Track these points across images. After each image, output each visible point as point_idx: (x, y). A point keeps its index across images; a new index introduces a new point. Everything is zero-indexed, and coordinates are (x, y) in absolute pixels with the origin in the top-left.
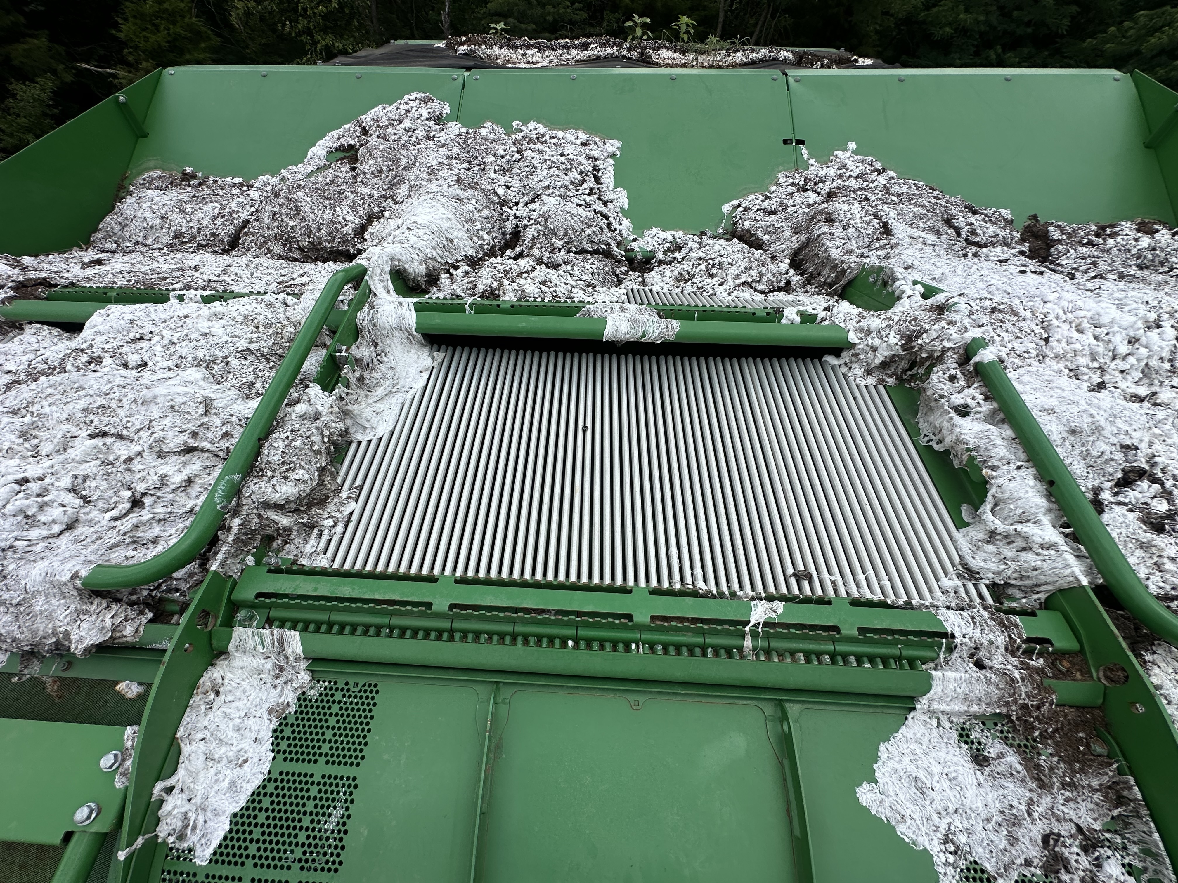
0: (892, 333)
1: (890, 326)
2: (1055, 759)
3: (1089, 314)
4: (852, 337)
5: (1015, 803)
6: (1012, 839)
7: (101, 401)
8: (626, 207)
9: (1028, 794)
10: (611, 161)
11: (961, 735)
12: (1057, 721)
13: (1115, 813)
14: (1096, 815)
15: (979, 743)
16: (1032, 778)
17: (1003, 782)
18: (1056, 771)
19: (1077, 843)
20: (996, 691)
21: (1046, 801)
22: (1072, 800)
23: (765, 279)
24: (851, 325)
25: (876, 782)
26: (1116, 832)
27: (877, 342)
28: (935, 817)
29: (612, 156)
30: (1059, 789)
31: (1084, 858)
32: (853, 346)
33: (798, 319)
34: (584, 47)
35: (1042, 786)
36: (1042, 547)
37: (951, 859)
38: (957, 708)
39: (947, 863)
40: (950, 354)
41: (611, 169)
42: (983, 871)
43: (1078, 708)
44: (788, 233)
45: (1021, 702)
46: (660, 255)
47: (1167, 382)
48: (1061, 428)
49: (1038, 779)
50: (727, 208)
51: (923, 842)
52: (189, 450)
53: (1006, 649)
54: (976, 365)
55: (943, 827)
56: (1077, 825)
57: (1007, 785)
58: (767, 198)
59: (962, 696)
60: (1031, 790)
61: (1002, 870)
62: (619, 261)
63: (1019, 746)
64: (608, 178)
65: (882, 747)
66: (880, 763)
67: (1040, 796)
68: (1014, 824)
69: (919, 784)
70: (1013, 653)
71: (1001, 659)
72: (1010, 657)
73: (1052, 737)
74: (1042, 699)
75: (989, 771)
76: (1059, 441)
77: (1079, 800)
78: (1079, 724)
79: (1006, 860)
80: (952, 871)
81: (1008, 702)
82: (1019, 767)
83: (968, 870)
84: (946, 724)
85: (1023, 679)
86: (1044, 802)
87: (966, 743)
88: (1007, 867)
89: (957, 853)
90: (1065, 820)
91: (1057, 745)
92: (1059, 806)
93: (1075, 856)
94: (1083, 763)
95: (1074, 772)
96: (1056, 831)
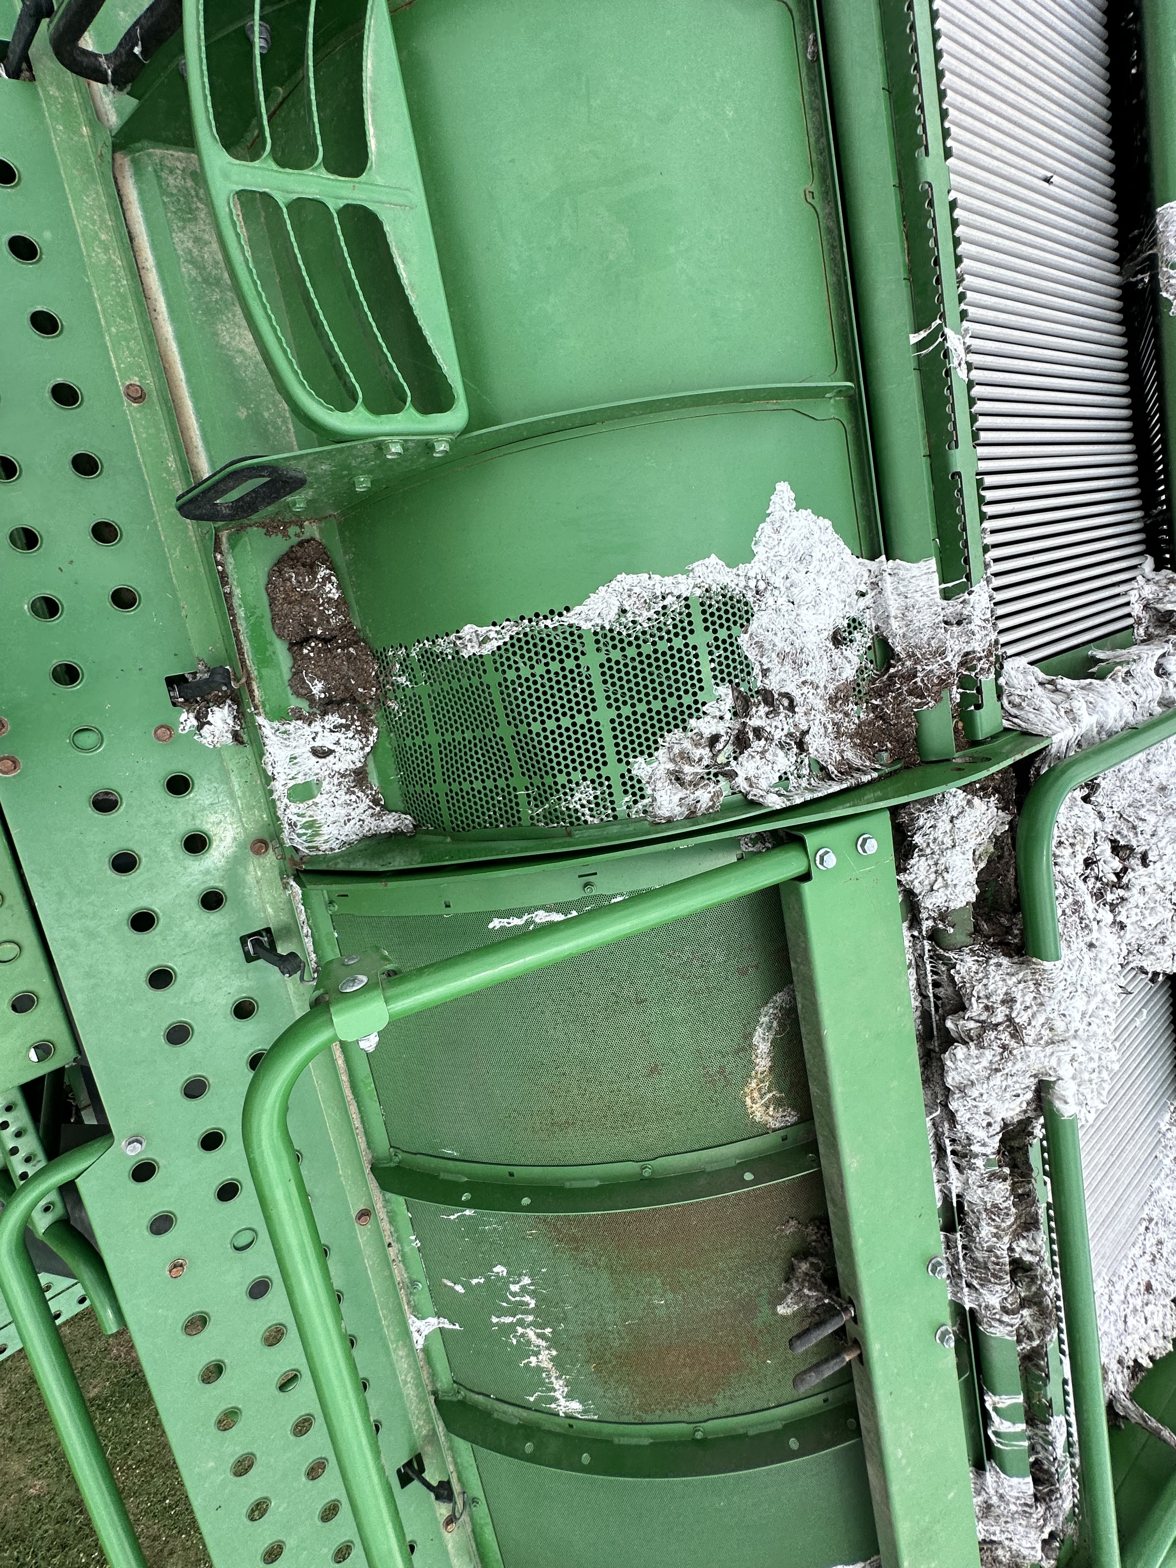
2: (857, 721)
5: (811, 669)
6: (783, 656)
9: (821, 685)
11: (854, 620)
12: (897, 717)
14: (821, 751)
15: (851, 641)
16: (838, 689)
17: (825, 660)
18: (847, 720)
19: (792, 730)
20: (925, 638)
21: (820, 705)
22: (825, 732)
25: (797, 509)
26: (811, 770)
28: (783, 572)
30: (833, 719)
31: (783, 733)
35: (833, 700)
36: (1068, 712)
37: (752, 584)
38: (891, 602)
39: (747, 578)
42: (748, 620)
43: (917, 739)
45: (919, 668)
49: (836, 697)
51: (760, 552)
53: (967, 654)
55: (777, 581)
56: (808, 732)
59: (910, 602)
60: (825, 687)
61: (756, 639)
63: (858, 685)
65: (827, 523)
66: (813, 517)
67: (822, 697)
68: (794, 662)
69: (808, 558)
70: (961, 664)
71: (956, 648)
72: (958, 659)
73: (876, 717)
74: (928, 689)
75: (831, 646)
76: (1147, 776)
77: (828, 739)
78: (901, 742)
79: (766, 645)
80: (742, 584)
81: (914, 655)
82: (844, 676)
83: (746, 604)
84: (863, 603)
85: (948, 663)
86: (818, 701)
87: (849, 626)
88: (760, 645)
89: (757, 593)
90: (808, 721)
91: (871, 723)
92: (819, 716)
93: (780, 727)
94: (862, 746)
95: (851, 738)
96: (797, 710)
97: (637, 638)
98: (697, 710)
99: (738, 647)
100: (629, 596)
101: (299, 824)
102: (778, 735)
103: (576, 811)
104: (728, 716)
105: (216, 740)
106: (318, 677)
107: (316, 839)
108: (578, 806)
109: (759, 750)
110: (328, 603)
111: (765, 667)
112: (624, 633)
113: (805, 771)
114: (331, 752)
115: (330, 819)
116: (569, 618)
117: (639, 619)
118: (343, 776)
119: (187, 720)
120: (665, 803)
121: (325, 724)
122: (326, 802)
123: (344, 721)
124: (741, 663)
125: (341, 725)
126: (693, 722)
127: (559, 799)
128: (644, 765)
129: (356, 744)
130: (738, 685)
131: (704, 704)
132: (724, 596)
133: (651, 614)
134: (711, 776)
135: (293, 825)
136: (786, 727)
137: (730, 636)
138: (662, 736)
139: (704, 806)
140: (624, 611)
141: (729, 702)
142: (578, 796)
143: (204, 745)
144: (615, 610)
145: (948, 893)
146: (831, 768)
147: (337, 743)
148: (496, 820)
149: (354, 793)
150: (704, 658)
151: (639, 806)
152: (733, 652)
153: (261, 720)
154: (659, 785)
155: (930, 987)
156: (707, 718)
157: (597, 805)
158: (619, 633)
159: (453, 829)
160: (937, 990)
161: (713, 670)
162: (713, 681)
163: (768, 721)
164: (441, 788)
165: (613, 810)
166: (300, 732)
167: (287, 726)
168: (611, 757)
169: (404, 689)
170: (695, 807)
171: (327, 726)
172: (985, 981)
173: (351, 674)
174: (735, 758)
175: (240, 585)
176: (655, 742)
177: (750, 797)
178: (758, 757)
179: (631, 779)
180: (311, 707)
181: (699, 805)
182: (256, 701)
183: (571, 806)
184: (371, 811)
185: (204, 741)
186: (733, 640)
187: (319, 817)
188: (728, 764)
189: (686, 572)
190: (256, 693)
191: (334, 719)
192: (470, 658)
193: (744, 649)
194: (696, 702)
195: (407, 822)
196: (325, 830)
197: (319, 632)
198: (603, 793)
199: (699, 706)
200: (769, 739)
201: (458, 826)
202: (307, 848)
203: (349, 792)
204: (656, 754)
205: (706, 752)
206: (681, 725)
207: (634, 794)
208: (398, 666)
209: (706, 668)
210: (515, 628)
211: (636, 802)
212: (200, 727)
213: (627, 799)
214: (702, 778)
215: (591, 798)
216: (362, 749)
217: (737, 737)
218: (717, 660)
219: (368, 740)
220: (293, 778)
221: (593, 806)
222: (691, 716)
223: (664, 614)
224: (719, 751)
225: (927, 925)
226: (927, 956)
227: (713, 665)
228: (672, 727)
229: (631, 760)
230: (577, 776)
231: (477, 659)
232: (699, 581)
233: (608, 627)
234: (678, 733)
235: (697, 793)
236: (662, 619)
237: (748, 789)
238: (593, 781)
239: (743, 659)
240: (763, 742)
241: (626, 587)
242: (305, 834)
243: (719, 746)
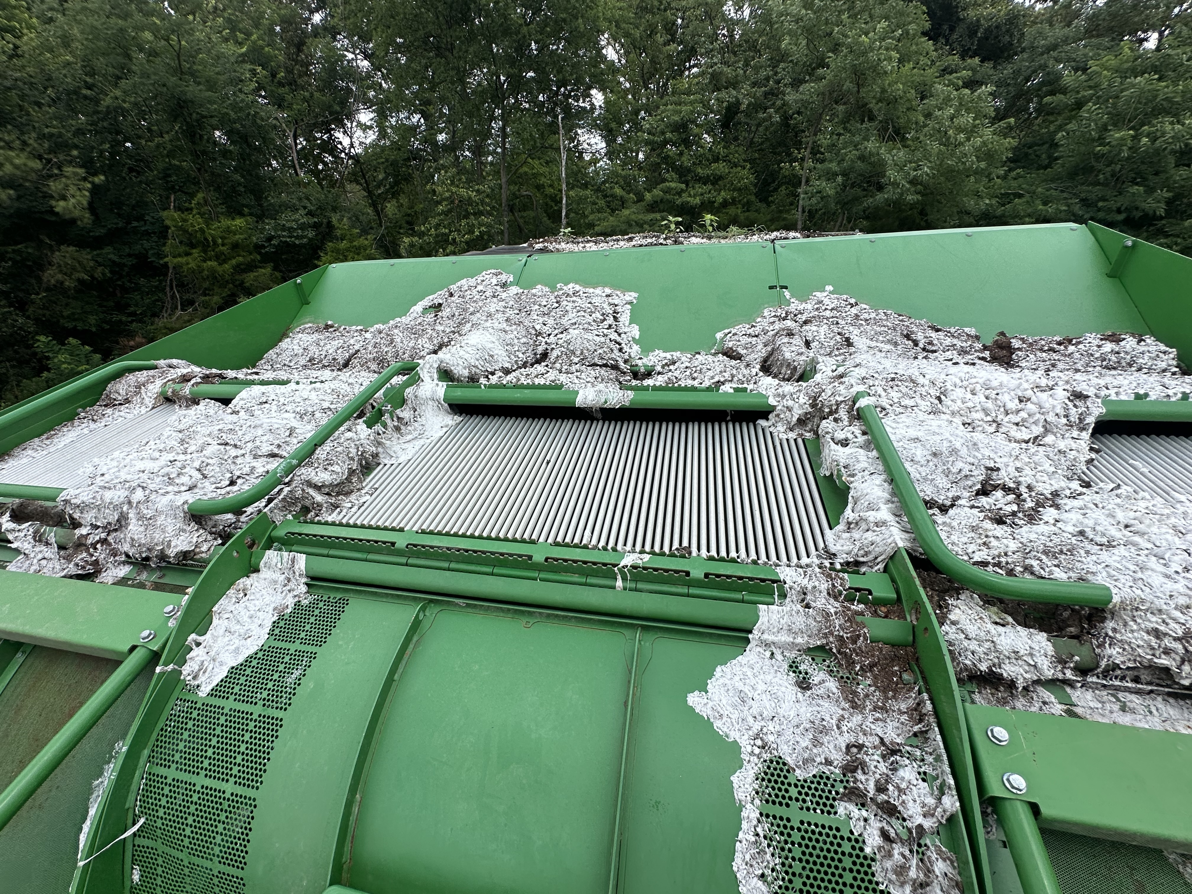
0: (802, 396)
1: (800, 391)
2: (872, 688)
3: (981, 381)
4: (772, 401)
5: (827, 718)
6: (816, 742)
7: (231, 427)
8: (637, 337)
9: (841, 712)
10: (629, 307)
11: (791, 666)
12: (873, 656)
13: (916, 728)
14: (899, 732)
15: (806, 673)
16: (846, 699)
17: (821, 702)
18: (871, 697)
19: (879, 752)
20: (814, 623)
21: (857, 719)
22: (881, 720)
23: (735, 379)
24: (770, 393)
25: (707, 692)
26: (917, 747)
27: (790, 403)
28: (751, 720)
29: (630, 303)
30: (870, 711)
31: (882, 764)
32: (774, 407)
33: (732, 391)
34: (631, 239)
35: (854, 706)
36: (877, 524)
37: (757, 751)
38: (783, 639)
39: (752, 753)
40: (842, 406)
41: (628, 312)
42: (784, 764)
43: (893, 646)
44: (760, 346)
45: (836, 633)
46: (659, 368)
47: (1067, 435)
48: (926, 453)
49: (852, 702)
50: (719, 335)
51: (734, 735)
52: (273, 455)
53: (829, 594)
54: (858, 409)
55: (756, 727)
56: (881, 739)
57: (823, 704)
58: (753, 326)
59: (785, 627)
60: (843, 709)
61: (801, 762)
62: (624, 373)
63: (842, 677)
64: (625, 318)
65: (719, 669)
66: (713, 679)
67: (851, 715)
68: (821, 732)
69: (742, 695)
70: (836, 598)
71: (824, 601)
72: (832, 601)
73: (871, 671)
74: (854, 631)
75: (809, 692)
76: (923, 462)
77: (888, 720)
78: (894, 659)
79: (806, 755)
80: (756, 760)
81: (825, 634)
82: (835, 690)
83: (771, 761)
84: (779, 657)
85: (836, 613)
86: (854, 719)
87: (794, 672)
88: (806, 761)
89: (764, 748)
90: (871, 735)
91: (875, 677)
92: (868, 724)
93: (875, 763)
94: (895, 691)
95: (887, 698)
96: (861, 742)
97: (787, 873)
98: (857, 841)
99: (806, 781)
100: (751, 866)
102: (883, 768)
104: (864, 813)
109: (897, 792)
111: (824, 761)
112: (781, 883)
113: (918, 753)
117: (772, 864)
124: (819, 783)
126: (868, 850)
130: (837, 793)
131: (852, 832)
132: (763, 780)
133: (769, 851)
134: (920, 851)
136: (877, 758)
137: (796, 786)
138: (877, 884)
139: (951, 870)
140: (763, 875)
141: (853, 808)
144: (760, 883)
145: (1038, 654)
150: (812, 817)
152: (809, 788)
155: (1139, 686)
156: (865, 835)
158: (780, 887)
160: (1144, 682)
161: (822, 812)
162: (832, 816)
163: (871, 774)
170: (951, 879)
174: (904, 820)
177: (944, 822)
178: (903, 797)
181: (950, 875)
186: (799, 784)
188: (909, 829)
189: (741, 807)
193: (807, 776)
194: (849, 839)
199: (853, 837)
200: (887, 779)
205: (897, 849)
206: (869, 861)
209: (819, 818)
214: (921, 860)
217: (885, 811)
218: (815, 805)
222: (861, 849)
223: (771, 840)
224: (896, 834)
225: (1070, 675)
226: (1102, 681)
227: (818, 811)
228: (870, 871)
232: (749, 798)
234: (876, 868)
235: (937, 872)
236: (774, 843)
237: (935, 820)
239: (815, 780)
240: (890, 787)
241: (744, 866)
243: (893, 834)
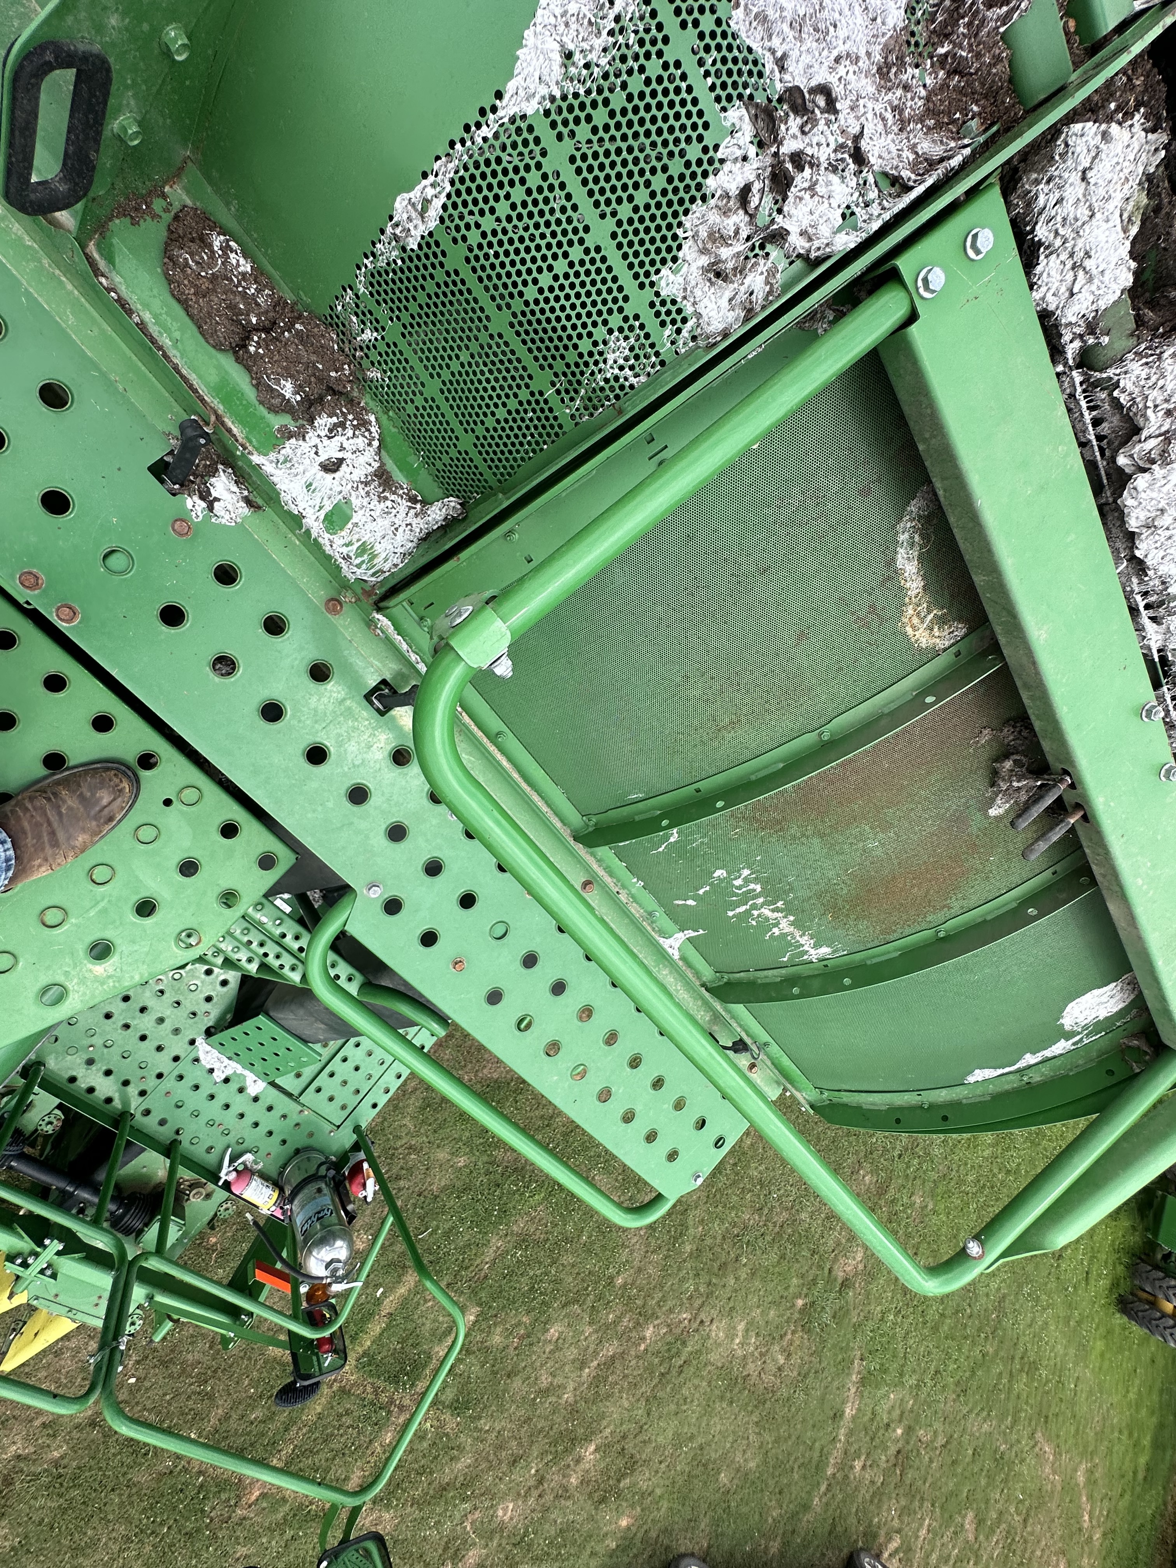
2: (923, 93)
5: (841, 32)
6: (798, 25)
9: (862, 52)
12: (978, 56)
14: (886, 156)
16: (886, 51)
18: (909, 95)
19: (841, 140)
21: (868, 86)
22: (885, 125)
26: (881, 188)
30: (890, 103)
31: (829, 150)
35: (883, 71)
43: (1011, 83)
49: (887, 65)
56: (862, 134)
57: (856, 12)
60: (868, 54)
61: (755, 10)
63: (913, 33)
67: (868, 71)
68: (816, 29)
73: (949, 73)
77: (891, 136)
78: (991, 93)
79: (771, 14)
82: (889, 26)
86: (863, 81)
88: (762, 18)
90: (858, 118)
91: (944, 86)
92: (870, 105)
93: (823, 141)
94: (939, 126)
95: (921, 121)
96: (838, 106)
97: (600, 91)
98: (711, 162)
99: (734, 36)
100: (567, 25)
101: (351, 554)
102: (824, 155)
103: (616, 379)
104: (752, 150)
105: (233, 515)
106: (282, 376)
107: (376, 561)
108: (616, 371)
109: (806, 185)
110: (244, 279)
111: (779, 54)
112: (582, 92)
113: (873, 194)
114: (341, 461)
115: (379, 535)
116: (508, 108)
117: (592, 57)
118: (366, 484)
119: (194, 504)
120: (713, 314)
121: (319, 432)
122: (364, 519)
123: (334, 420)
124: (746, 62)
125: (335, 426)
126: (711, 183)
127: (592, 374)
128: (672, 277)
129: (361, 442)
130: (751, 97)
131: (716, 147)
133: (605, 39)
134: (757, 251)
135: (347, 558)
136: (831, 139)
137: (718, 22)
138: (680, 224)
139: (761, 296)
140: (569, 55)
141: (747, 131)
142: (611, 357)
143: (225, 525)
144: (557, 59)
145: (1094, 288)
146: (906, 174)
147: (342, 449)
148: (537, 443)
149: (386, 498)
150: (695, 75)
151: (685, 333)
152: (730, 48)
153: (256, 459)
154: (698, 293)
155: (1090, 428)
156: (727, 166)
157: (637, 358)
158: (576, 95)
159: (499, 481)
160: (1099, 429)
161: (713, 88)
162: (718, 107)
163: (807, 140)
164: (466, 442)
165: (657, 354)
166: (299, 452)
167: (283, 452)
168: (630, 286)
169: (375, 347)
170: (751, 302)
171: (323, 434)
172: (1161, 383)
173: (314, 358)
174: (780, 211)
175: (147, 306)
176: (675, 237)
177: (813, 255)
178: (807, 196)
179: (663, 303)
180: (295, 420)
181: (754, 298)
182: (240, 440)
183: (609, 375)
184: (412, 512)
185: (224, 521)
186: (724, 27)
187: (367, 537)
188: (773, 221)
190: (235, 430)
191: (324, 422)
192: (420, 246)
193: (743, 34)
194: (705, 150)
195: (453, 504)
196: (378, 548)
197: (254, 320)
198: (637, 339)
199: (711, 153)
200: (814, 164)
201: (502, 474)
202: (373, 575)
203: (382, 499)
204: (680, 254)
205: (739, 218)
206: (698, 195)
207: (673, 322)
208: (354, 319)
209: (701, 87)
210: (451, 166)
211: (679, 331)
212: (211, 508)
213: (667, 332)
214: (747, 258)
215: (627, 352)
216: (370, 445)
217: (774, 177)
218: (713, 70)
219: (371, 433)
220: (321, 508)
221: (632, 361)
222: (705, 174)
223: (622, 30)
224: (757, 208)
225: (1072, 349)
226: (1079, 390)
227: (710, 81)
228: (687, 204)
229: (654, 278)
230: (600, 333)
231: (429, 241)
233: (558, 94)
234: (698, 208)
235: (747, 281)
236: (621, 39)
237: (807, 245)
238: (621, 330)
239: (745, 53)
240: (807, 171)
241: (558, 11)
242: (363, 562)
243: (754, 201)
